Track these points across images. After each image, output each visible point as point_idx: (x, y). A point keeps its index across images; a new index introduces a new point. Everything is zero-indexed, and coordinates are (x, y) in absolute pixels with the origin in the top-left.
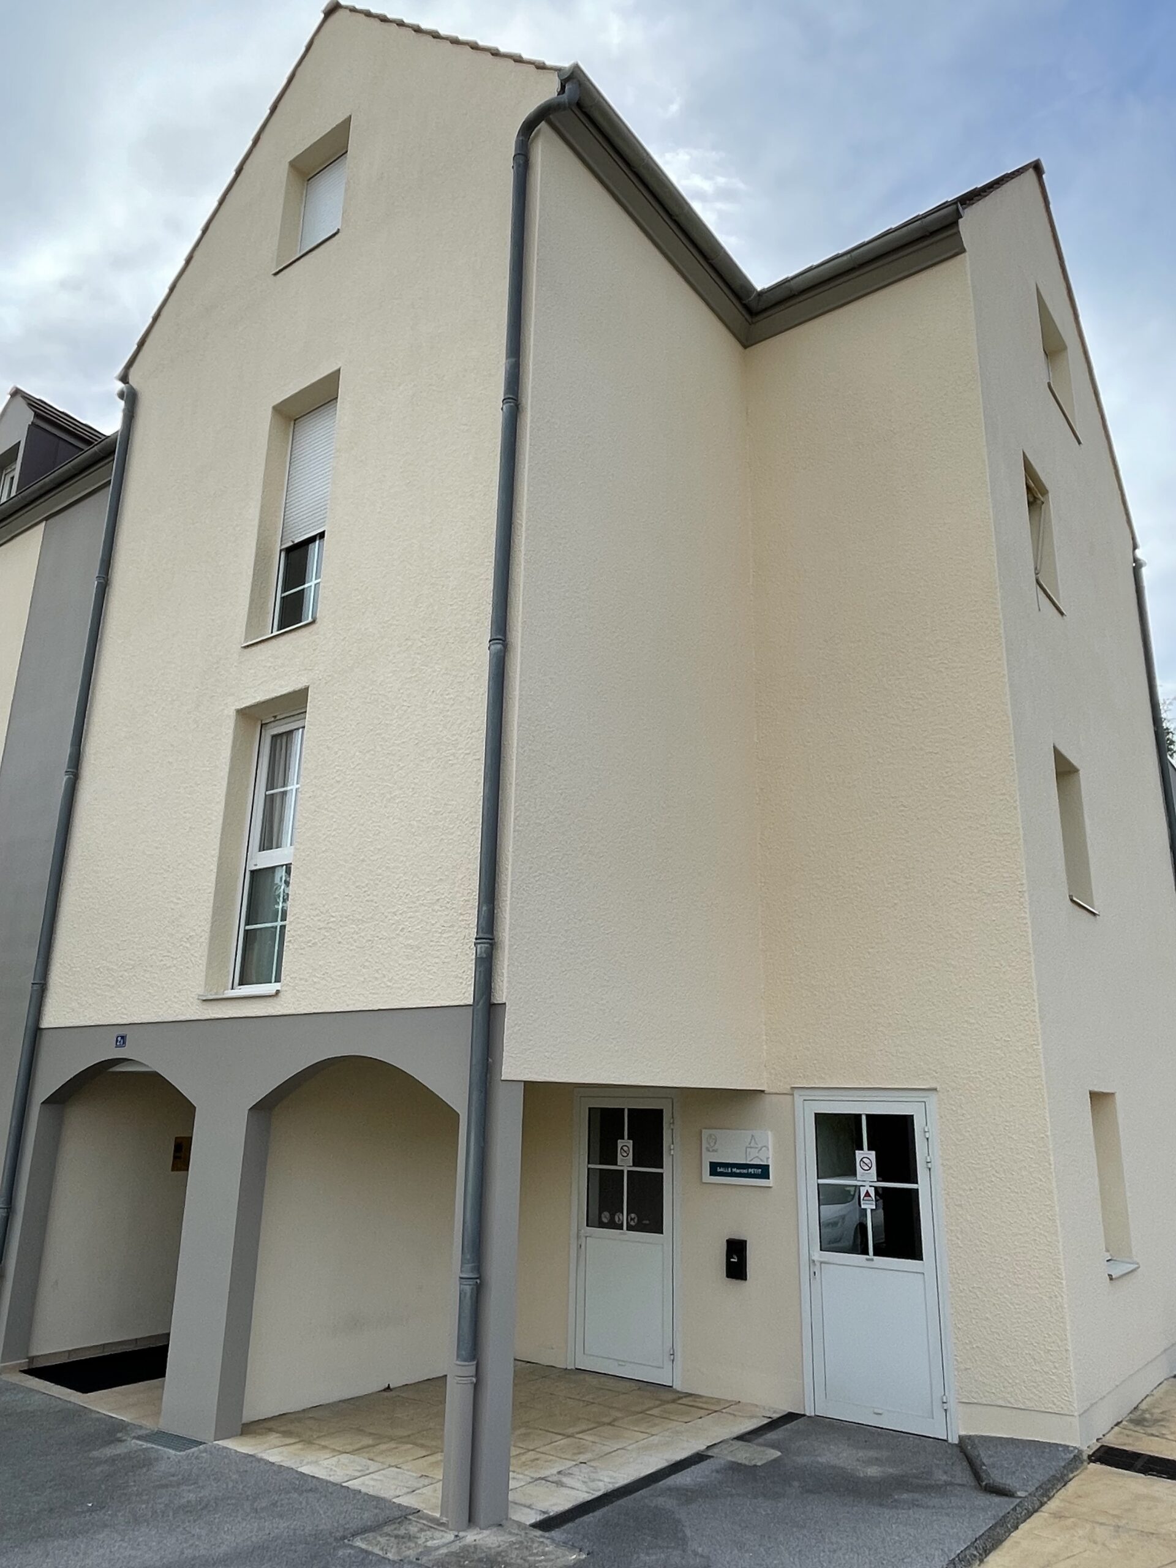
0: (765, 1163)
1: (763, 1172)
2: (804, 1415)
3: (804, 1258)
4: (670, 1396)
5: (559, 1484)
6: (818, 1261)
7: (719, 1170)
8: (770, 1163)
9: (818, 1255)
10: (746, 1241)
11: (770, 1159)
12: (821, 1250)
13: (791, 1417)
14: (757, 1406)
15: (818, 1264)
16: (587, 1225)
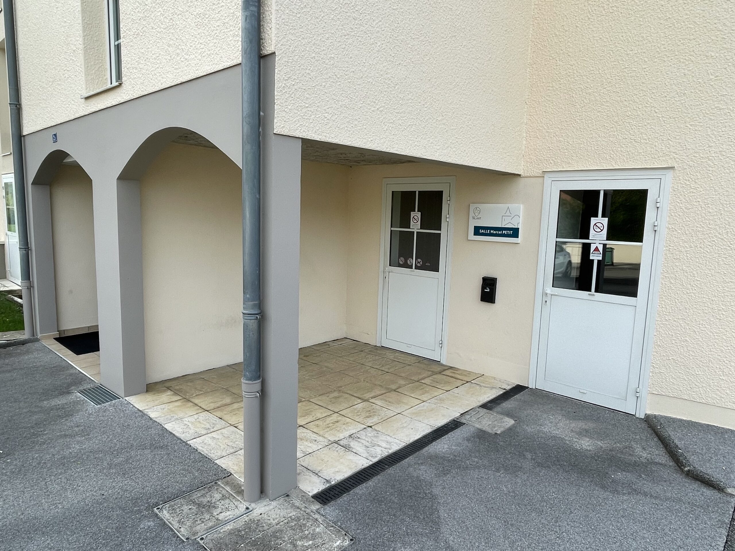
0: (517, 227)
1: (515, 233)
2: (528, 387)
3: (539, 291)
4: (438, 369)
5: (347, 448)
6: (550, 294)
7: (481, 231)
8: (520, 227)
9: (550, 290)
10: (497, 279)
11: (520, 224)
12: (553, 287)
13: (518, 389)
14: (495, 378)
15: (549, 296)
16: (390, 265)
